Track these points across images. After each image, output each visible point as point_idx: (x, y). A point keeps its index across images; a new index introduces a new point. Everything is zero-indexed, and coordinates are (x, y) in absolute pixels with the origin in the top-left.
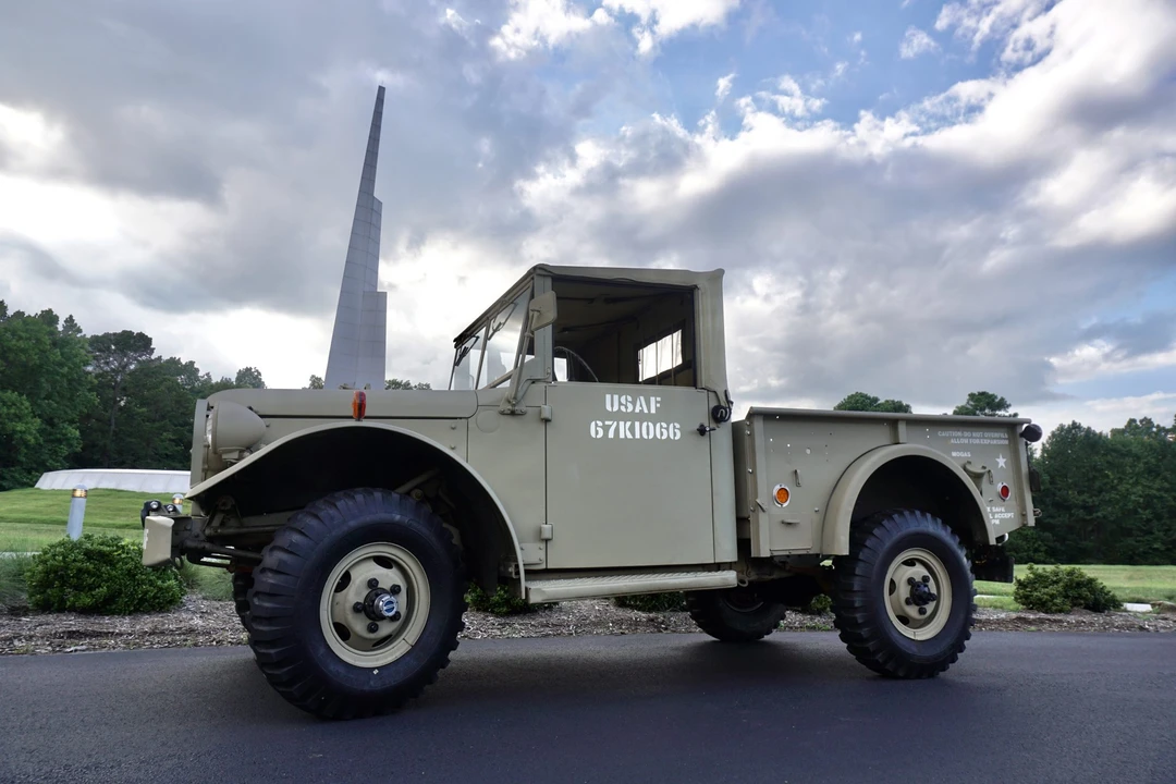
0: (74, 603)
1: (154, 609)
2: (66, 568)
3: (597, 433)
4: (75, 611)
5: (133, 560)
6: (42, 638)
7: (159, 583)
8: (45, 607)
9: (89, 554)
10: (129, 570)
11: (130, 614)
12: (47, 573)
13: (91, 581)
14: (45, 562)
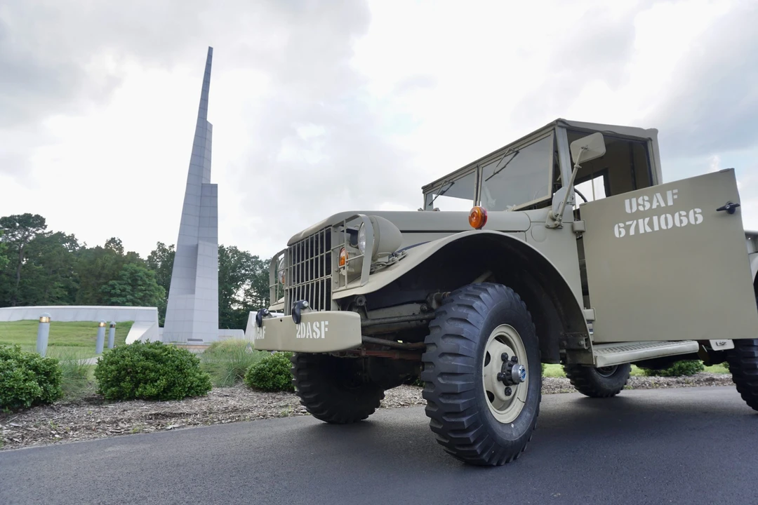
0: (142, 392)
1: (198, 395)
2: (134, 366)
3: (620, 233)
4: (144, 399)
5: (178, 358)
6: (138, 420)
7: (198, 375)
8: (118, 398)
9: (146, 355)
10: (177, 367)
11: (183, 399)
12: (119, 371)
13: (153, 374)
14: (117, 363)
